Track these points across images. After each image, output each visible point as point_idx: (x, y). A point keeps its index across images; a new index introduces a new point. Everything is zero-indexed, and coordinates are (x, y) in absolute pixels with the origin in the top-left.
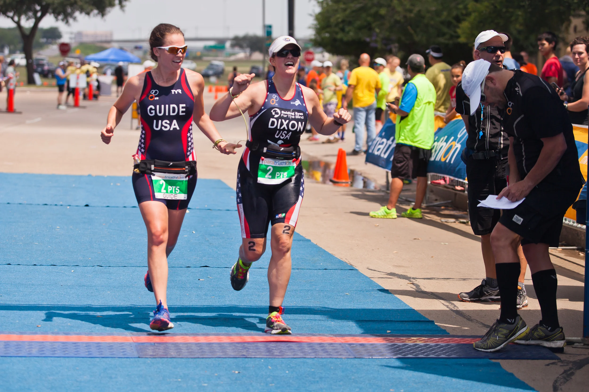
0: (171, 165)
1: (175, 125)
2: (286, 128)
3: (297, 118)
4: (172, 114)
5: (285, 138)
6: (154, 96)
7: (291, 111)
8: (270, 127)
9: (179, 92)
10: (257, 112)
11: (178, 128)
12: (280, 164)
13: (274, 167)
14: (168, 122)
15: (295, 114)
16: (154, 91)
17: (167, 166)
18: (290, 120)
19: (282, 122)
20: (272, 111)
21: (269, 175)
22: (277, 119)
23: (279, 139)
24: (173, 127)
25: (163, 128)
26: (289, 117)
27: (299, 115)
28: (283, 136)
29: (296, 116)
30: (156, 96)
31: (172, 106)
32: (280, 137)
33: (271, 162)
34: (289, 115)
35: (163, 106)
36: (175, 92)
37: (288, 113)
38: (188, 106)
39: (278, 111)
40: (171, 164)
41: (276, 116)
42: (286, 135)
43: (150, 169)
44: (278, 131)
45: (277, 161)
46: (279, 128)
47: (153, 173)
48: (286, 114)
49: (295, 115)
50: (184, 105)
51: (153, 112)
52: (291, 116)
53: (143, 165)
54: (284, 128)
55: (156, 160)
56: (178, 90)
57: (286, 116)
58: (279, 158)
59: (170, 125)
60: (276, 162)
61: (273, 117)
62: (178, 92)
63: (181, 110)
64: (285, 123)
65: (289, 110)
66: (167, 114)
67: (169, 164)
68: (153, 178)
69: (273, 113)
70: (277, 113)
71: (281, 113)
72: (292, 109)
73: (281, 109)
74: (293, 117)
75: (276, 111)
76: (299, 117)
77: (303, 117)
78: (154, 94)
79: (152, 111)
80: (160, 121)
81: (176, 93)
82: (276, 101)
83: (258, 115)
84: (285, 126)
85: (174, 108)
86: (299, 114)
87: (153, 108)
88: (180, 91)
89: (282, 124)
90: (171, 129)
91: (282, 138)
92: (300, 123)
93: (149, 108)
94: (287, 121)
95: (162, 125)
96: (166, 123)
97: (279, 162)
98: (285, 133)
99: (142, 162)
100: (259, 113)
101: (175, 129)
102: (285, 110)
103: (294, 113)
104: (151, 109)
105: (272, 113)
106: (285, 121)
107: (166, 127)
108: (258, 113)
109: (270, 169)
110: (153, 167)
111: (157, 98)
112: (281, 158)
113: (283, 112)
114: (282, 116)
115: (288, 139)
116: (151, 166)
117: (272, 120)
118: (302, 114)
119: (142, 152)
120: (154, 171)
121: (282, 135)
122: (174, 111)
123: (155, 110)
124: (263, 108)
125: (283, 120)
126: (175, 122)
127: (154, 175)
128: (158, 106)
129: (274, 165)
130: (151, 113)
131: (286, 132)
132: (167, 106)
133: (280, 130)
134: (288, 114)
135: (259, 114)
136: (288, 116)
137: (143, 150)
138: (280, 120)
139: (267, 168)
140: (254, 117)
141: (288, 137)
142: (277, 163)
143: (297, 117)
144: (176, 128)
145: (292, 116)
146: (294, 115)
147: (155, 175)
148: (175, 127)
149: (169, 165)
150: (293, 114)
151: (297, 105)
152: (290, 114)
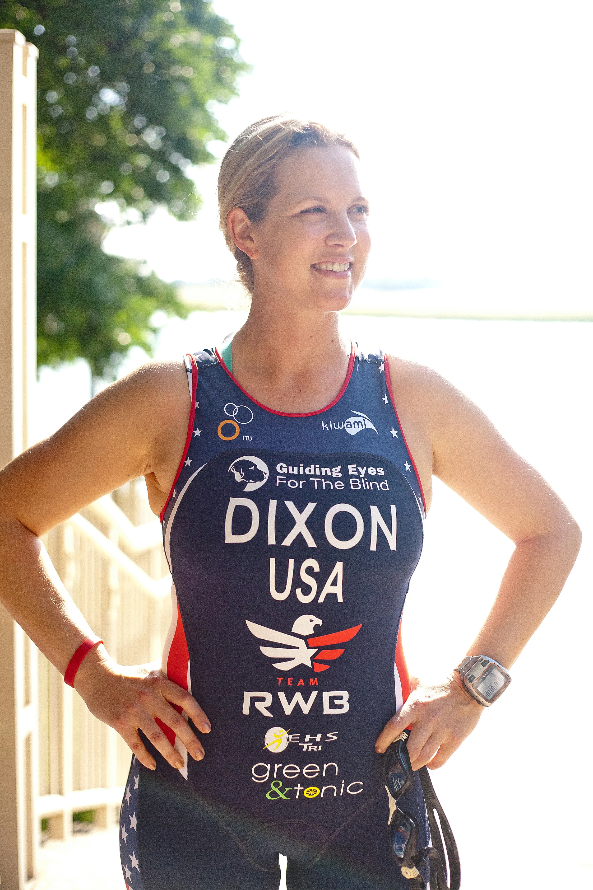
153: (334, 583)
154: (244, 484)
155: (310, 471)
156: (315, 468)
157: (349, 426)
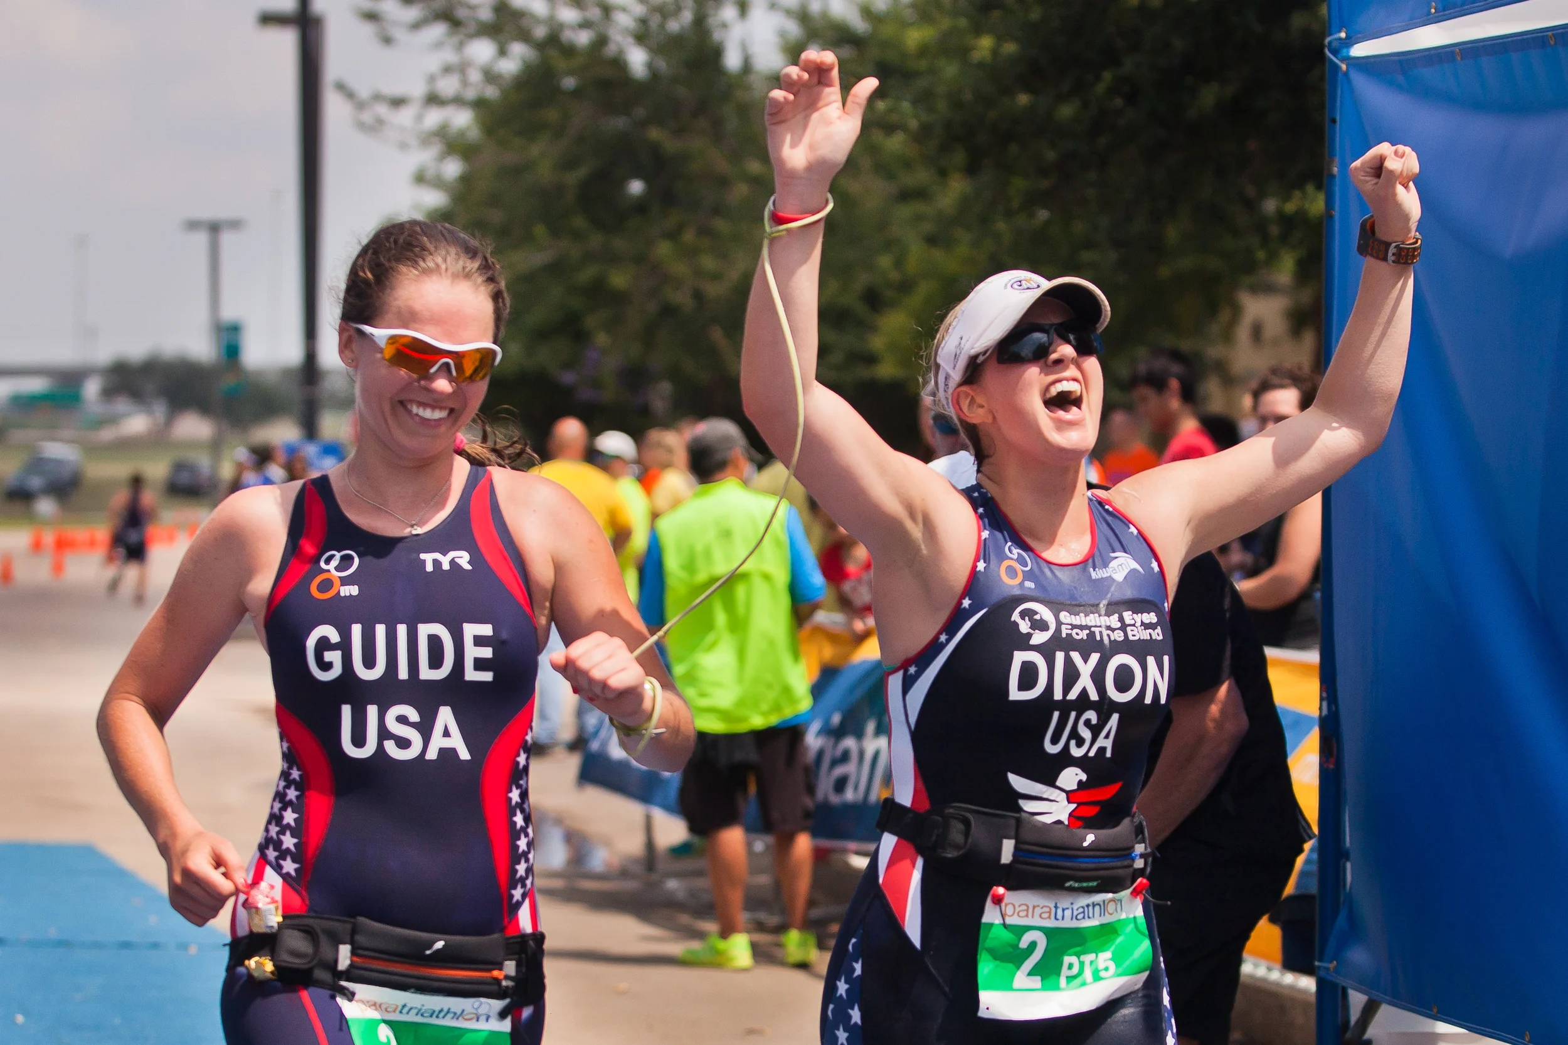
0: (438, 951)
1: (446, 734)
2: (1094, 696)
3: (1136, 638)
4: (426, 673)
5: (1092, 754)
6: (337, 582)
7: (1103, 612)
8: (1015, 694)
9: (457, 560)
10: (940, 633)
11: (464, 754)
12: (1080, 917)
13: (1049, 933)
14: (413, 715)
15: (1121, 619)
16: (338, 555)
17: (416, 955)
18: (1107, 653)
19: (1069, 664)
20: (1016, 617)
21: (1030, 974)
22: (1047, 651)
23: (1065, 760)
24: (438, 741)
25: (390, 747)
26: (1098, 638)
27: (1143, 624)
28: (1080, 742)
29: (1129, 629)
30: (345, 581)
31: (425, 630)
32: (1067, 746)
33: (1038, 911)
34: (1097, 630)
35: (381, 630)
36: (436, 563)
37: (1091, 620)
38: (505, 635)
39: (1044, 613)
40: (440, 945)
41: (1039, 638)
42: (1096, 731)
43: (331, 965)
44: (1056, 714)
45: (1065, 901)
46: (1058, 695)
47: (344, 983)
48: (1082, 627)
49: (1124, 627)
50: (486, 630)
51: (334, 657)
52: (1105, 633)
53: (296, 941)
54: (1084, 692)
55: (362, 920)
56: (452, 554)
57: (1083, 635)
58: (1076, 885)
59: (425, 728)
60: (1061, 906)
61: (1024, 643)
62: (452, 562)
63: (472, 652)
64: (1085, 669)
65: (1093, 608)
66: (403, 674)
67: (430, 947)
68: (350, 1009)
69: (1024, 627)
70: (1042, 626)
71: (1059, 623)
72: (1105, 602)
73: (1056, 607)
74: (1118, 636)
75: (1036, 613)
76: (1145, 635)
77: (1159, 630)
78: (337, 569)
79: (328, 656)
80: (372, 711)
81: (446, 566)
82: (1023, 571)
83: (943, 646)
84: (1085, 682)
85: (435, 643)
86: (1138, 618)
87: (334, 636)
88: (463, 559)
89: (1071, 676)
90: (432, 754)
91: (1077, 752)
92: (1151, 660)
93: (311, 643)
94: (1095, 658)
95: (384, 734)
96: (402, 720)
97: (1075, 907)
98: (1088, 723)
99: (288, 922)
100: (951, 635)
101: (448, 754)
102: (1075, 607)
103: (1116, 616)
104: (324, 644)
105: (1016, 624)
106: (1086, 661)
107: (403, 743)
108: (943, 638)
109: (1033, 945)
110: (344, 956)
111: (354, 590)
112: (1085, 884)
113: (1064, 616)
114: (1064, 635)
115: (1108, 754)
116: (337, 951)
117: (1020, 657)
118: (1151, 618)
119: (288, 874)
120: (349, 975)
121: (1074, 735)
122: (436, 661)
123: (345, 646)
124: (966, 603)
125: (1076, 656)
126: (445, 716)
127: (350, 996)
128: (357, 630)
129: (1050, 924)
130: (326, 666)
131: (1092, 715)
132: (402, 630)
133: (1065, 707)
134: (1090, 624)
135: (948, 641)
136: (1091, 635)
137: (289, 866)
138: (1060, 657)
139: (1020, 940)
140: (923, 667)
141: (1106, 742)
142: (1063, 910)
143: (1137, 634)
144: (453, 752)
145: (1113, 630)
146: (1119, 625)
147: (357, 997)
148: (447, 743)
149: (428, 952)
150: (1114, 621)
151: (1119, 577)
152: (1102, 623)
153: (1107, 737)
154: (1029, 636)
155: (1091, 621)
156: (1095, 617)
157: (1114, 571)
